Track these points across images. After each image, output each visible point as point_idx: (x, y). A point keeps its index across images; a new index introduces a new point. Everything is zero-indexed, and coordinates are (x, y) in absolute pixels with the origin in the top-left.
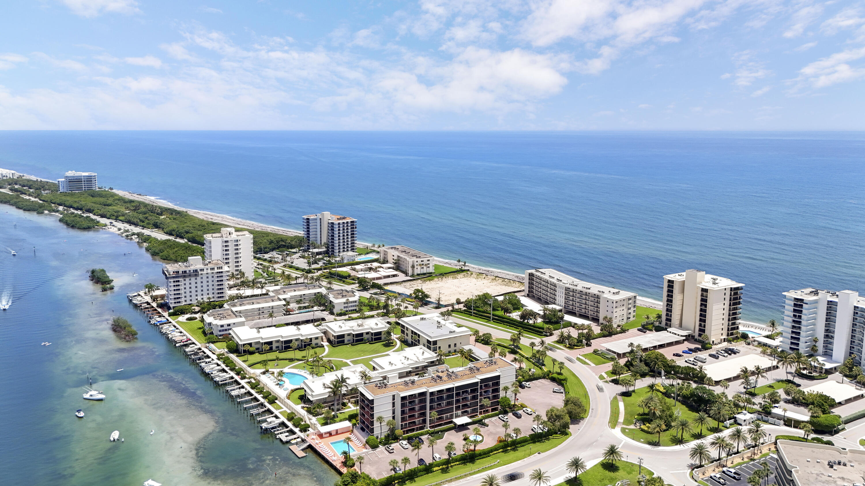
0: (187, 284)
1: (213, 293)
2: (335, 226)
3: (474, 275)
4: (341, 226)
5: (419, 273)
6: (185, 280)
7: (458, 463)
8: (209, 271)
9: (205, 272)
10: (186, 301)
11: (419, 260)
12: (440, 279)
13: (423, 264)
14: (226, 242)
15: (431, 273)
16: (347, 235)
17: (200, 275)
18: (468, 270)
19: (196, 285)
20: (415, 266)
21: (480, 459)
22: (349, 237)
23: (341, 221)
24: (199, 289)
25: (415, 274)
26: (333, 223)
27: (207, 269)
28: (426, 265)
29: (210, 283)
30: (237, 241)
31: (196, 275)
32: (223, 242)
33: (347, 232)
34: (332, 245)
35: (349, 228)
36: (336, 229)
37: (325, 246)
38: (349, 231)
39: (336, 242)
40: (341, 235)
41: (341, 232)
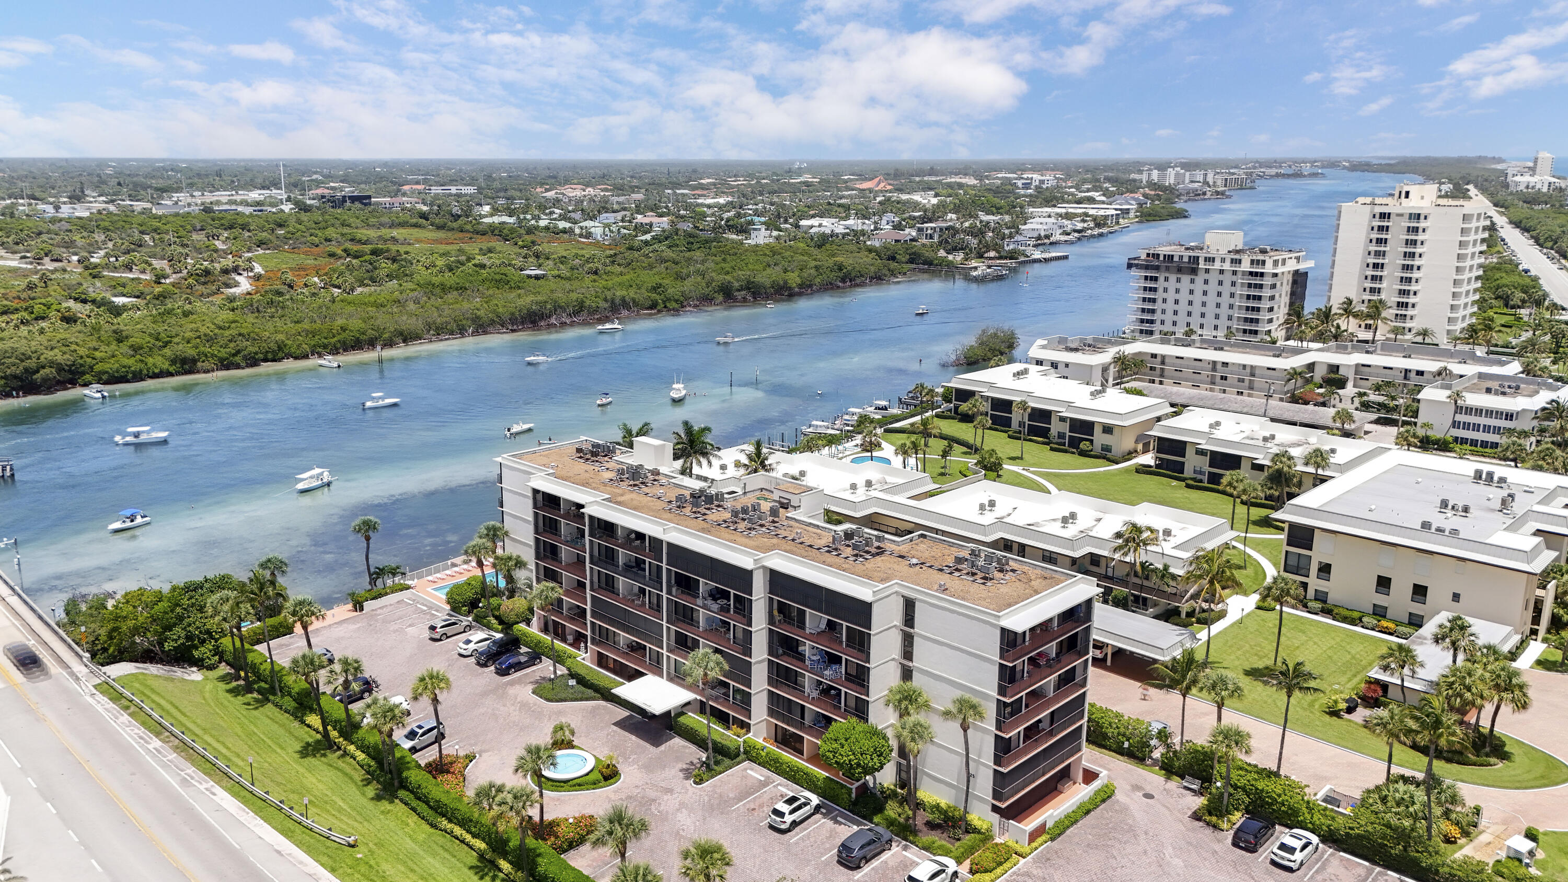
0: (1171, 291)
6: (1167, 279)
8: (1227, 266)
9: (1217, 265)
14: (1383, 216)
17: (1201, 273)
19: (1191, 297)
24: (1197, 309)
27: (1223, 260)
29: (1225, 300)
30: (1419, 218)
31: (1194, 271)
32: (1374, 216)
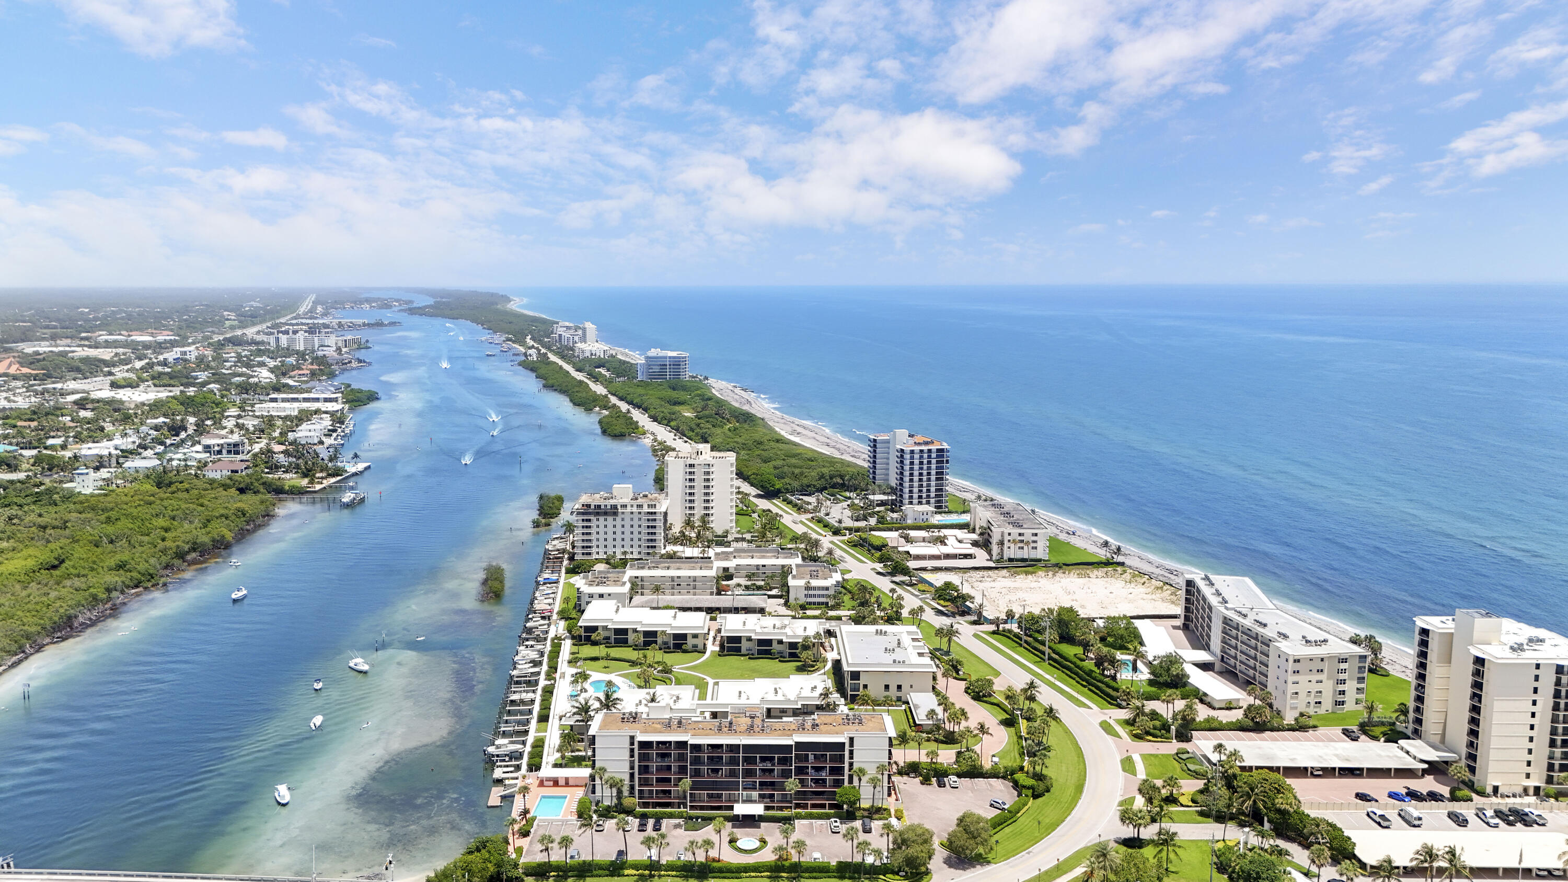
0: (602, 526)
1: (640, 546)
2: (905, 456)
3: (1127, 576)
4: (917, 456)
5: (1012, 557)
6: (598, 520)
7: (674, 873)
8: (635, 509)
9: (629, 509)
10: (598, 553)
11: (1015, 531)
12: (1050, 573)
13: (1022, 541)
14: (691, 466)
15: (1040, 560)
16: (929, 474)
17: (620, 514)
18: (1122, 564)
19: (614, 530)
20: (1006, 542)
21: (719, 877)
22: (933, 478)
23: (917, 448)
24: (619, 536)
25: (1005, 558)
26: (902, 451)
27: (632, 506)
28: (1028, 543)
29: (636, 529)
30: (709, 466)
31: (615, 514)
32: (687, 466)
33: (929, 468)
34: (901, 490)
35: (934, 461)
36: (907, 462)
37: (893, 491)
38: (933, 466)
39: (907, 484)
40: (916, 473)
41: (916, 467)
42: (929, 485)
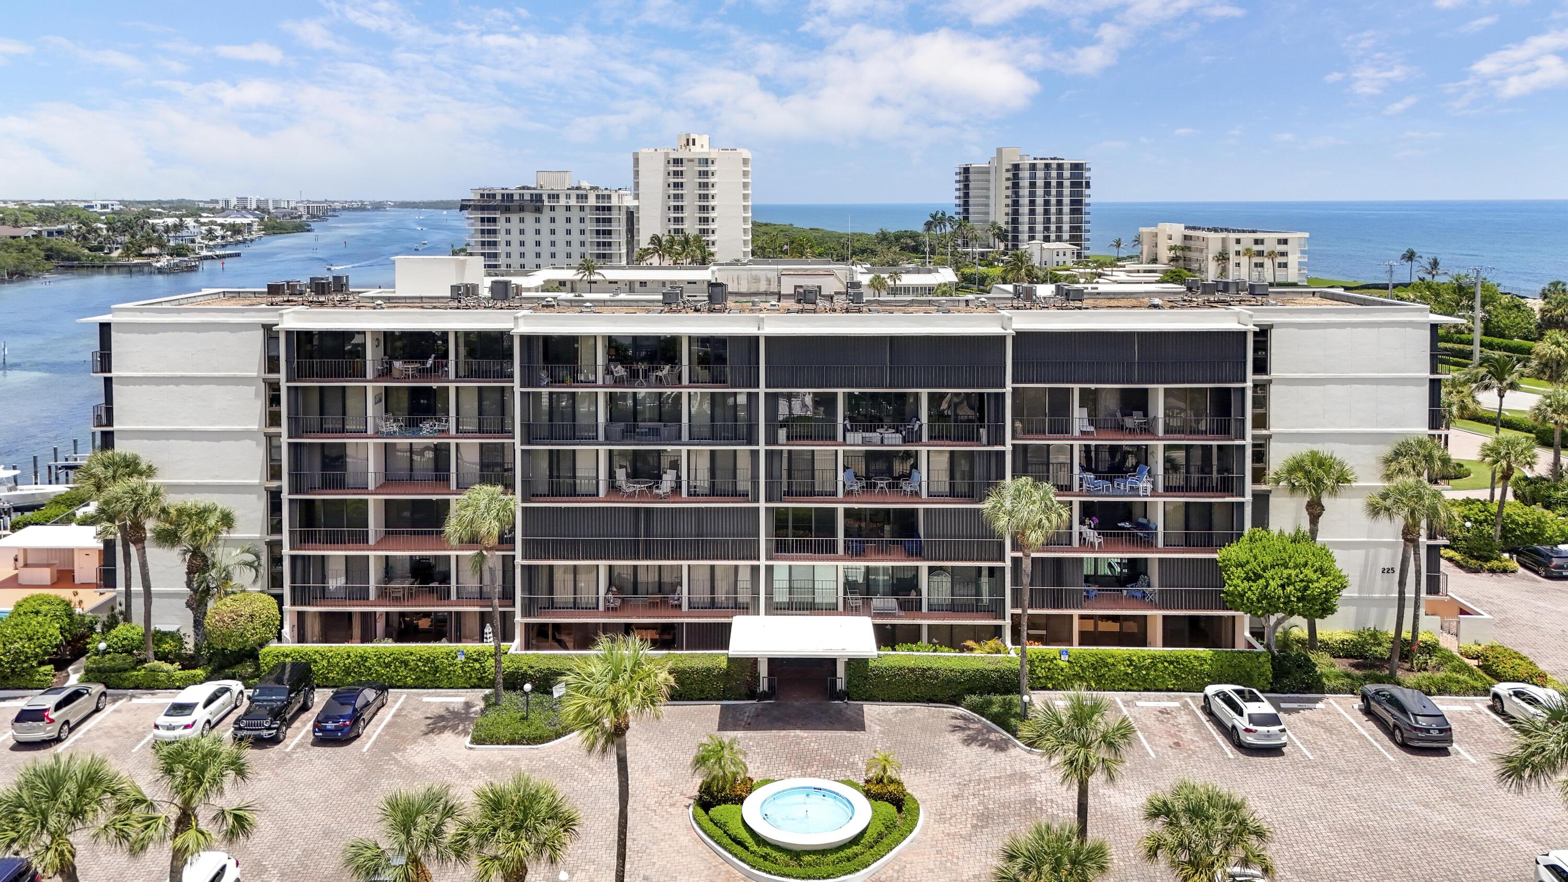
0: (514, 232)
2: (1021, 174)
4: (1040, 174)
6: (508, 220)
8: (573, 202)
9: (563, 202)
13: (1260, 254)
14: (677, 162)
16: (1059, 203)
17: (546, 211)
19: (538, 238)
20: (1232, 256)
22: (1066, 209)
23: (1041, 161)
26: (1016, 167)
27: (568, 197)
28: (1272, 255)
29: (576, 237)
30: (707, 163)
31: (538, 210)
32: (669, 162)
33: (1060, 194)
34: (1016, 230)
35: (1067, 183)
36: (1025, 183)
37: (1002, 235)
38: (1067, 191)
39: (1024, 219)
40: (1040, 201)
41: (1040, 191)
42: (1060, 221)
